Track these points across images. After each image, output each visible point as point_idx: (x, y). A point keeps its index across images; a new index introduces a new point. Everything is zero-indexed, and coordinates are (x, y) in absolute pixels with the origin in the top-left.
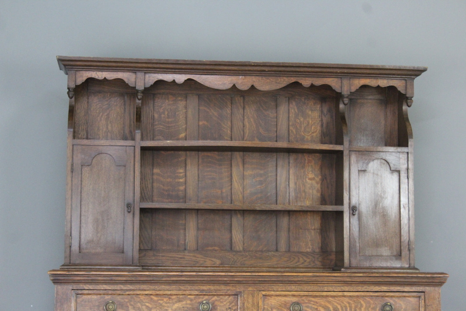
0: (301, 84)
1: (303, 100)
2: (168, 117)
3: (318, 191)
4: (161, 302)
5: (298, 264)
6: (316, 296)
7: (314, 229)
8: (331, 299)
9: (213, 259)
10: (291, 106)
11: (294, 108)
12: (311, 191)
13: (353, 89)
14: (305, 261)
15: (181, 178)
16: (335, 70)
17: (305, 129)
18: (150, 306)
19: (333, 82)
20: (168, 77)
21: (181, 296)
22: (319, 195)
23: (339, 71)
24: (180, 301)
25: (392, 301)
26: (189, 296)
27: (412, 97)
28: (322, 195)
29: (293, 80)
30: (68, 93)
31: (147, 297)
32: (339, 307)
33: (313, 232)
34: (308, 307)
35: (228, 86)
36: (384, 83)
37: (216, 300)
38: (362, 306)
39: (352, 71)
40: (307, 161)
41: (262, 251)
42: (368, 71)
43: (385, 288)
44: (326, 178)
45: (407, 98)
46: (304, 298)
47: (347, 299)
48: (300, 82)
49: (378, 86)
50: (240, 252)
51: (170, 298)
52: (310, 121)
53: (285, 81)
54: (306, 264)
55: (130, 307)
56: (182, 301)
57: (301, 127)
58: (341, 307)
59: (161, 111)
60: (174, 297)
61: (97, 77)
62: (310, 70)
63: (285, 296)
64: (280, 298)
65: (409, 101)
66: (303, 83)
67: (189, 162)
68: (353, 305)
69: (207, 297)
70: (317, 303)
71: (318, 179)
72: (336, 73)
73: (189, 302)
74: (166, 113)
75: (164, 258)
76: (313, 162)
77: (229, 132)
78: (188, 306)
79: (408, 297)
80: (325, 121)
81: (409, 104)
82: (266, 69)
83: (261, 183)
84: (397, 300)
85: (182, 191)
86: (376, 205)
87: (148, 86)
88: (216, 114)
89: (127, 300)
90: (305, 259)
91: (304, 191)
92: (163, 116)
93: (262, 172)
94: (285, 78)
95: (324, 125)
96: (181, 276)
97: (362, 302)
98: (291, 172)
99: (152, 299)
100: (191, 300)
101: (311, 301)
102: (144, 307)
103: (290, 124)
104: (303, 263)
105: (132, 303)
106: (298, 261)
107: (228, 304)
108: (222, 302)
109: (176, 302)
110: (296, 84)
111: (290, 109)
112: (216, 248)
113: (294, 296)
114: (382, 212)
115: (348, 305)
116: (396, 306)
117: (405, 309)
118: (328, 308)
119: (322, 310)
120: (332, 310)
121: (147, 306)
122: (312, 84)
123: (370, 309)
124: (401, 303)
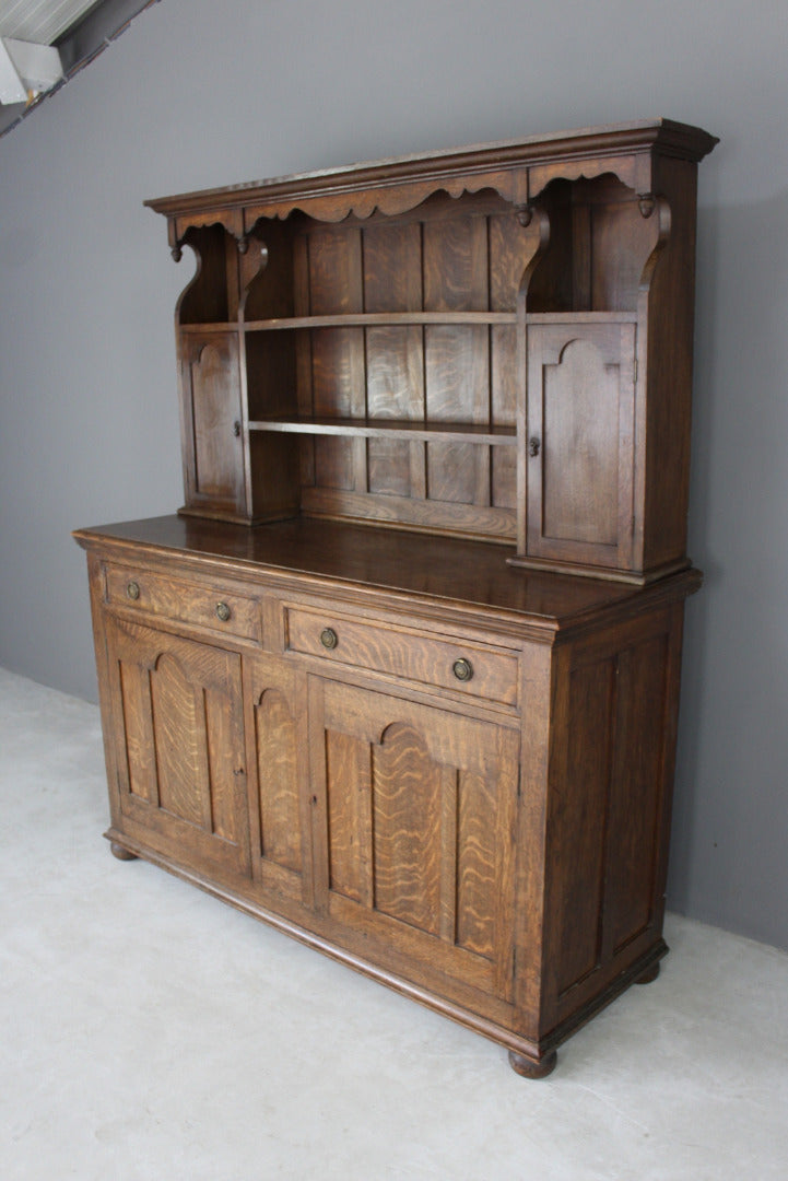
0: (448, 193)
2: (327, 273)
4: (179, 594)
6: (353, 623)
8: (377, 632)
9: (387, 509)
11: (498, 235)
15: (347, 372)
18: (170, 597)
24: (197, 597)
25: (469, 657)
26: (206, 591)
29: (434, 187)
31: (167, 584)
32: (389, 650)
34: (345, 639)
35: (343, 214)
36: (591, 168)
37: (235, 604)
38: (422, 656)
46: (339, 623)
47: (401, 638)
48: (445, 189)
49: (582, 178)
50: (421, 500)
51: (187, 590)
53: (418, 192)
55: (152, 594)
56: (199, 598)
57: (508, 271)
58: (392, 650)
60: (191, 589)
63: (314, 614)
64: (307, 617)
68: (410, 651)
69: (225, 596)
70: (356, 634)
73: (206, 599)
74: (324, 265)
78: (206, 606)
79: (496, 654)
84: (479, 655)
86: (576, 437)
93: (451, 361)
97: (424, 649)
99: (170, 587)
100: (209, 598)
101: (351, 630)
102: (164, 598)
104: (510, 530)
105: (153, 590)
107: (248, 612)
108: (242, 608)
109: (194, 597)
110: (440, 196)
112: (393, 491)
113: (325, 616)
115: (401, 649)
116: (477, 668)
117: (493, 679)
118: (374, 649)
119: (365, 650)
120: (379, 653)
121: (167, 598)
122: (465, 192)
123: (435, 663)
124: (487, 664)
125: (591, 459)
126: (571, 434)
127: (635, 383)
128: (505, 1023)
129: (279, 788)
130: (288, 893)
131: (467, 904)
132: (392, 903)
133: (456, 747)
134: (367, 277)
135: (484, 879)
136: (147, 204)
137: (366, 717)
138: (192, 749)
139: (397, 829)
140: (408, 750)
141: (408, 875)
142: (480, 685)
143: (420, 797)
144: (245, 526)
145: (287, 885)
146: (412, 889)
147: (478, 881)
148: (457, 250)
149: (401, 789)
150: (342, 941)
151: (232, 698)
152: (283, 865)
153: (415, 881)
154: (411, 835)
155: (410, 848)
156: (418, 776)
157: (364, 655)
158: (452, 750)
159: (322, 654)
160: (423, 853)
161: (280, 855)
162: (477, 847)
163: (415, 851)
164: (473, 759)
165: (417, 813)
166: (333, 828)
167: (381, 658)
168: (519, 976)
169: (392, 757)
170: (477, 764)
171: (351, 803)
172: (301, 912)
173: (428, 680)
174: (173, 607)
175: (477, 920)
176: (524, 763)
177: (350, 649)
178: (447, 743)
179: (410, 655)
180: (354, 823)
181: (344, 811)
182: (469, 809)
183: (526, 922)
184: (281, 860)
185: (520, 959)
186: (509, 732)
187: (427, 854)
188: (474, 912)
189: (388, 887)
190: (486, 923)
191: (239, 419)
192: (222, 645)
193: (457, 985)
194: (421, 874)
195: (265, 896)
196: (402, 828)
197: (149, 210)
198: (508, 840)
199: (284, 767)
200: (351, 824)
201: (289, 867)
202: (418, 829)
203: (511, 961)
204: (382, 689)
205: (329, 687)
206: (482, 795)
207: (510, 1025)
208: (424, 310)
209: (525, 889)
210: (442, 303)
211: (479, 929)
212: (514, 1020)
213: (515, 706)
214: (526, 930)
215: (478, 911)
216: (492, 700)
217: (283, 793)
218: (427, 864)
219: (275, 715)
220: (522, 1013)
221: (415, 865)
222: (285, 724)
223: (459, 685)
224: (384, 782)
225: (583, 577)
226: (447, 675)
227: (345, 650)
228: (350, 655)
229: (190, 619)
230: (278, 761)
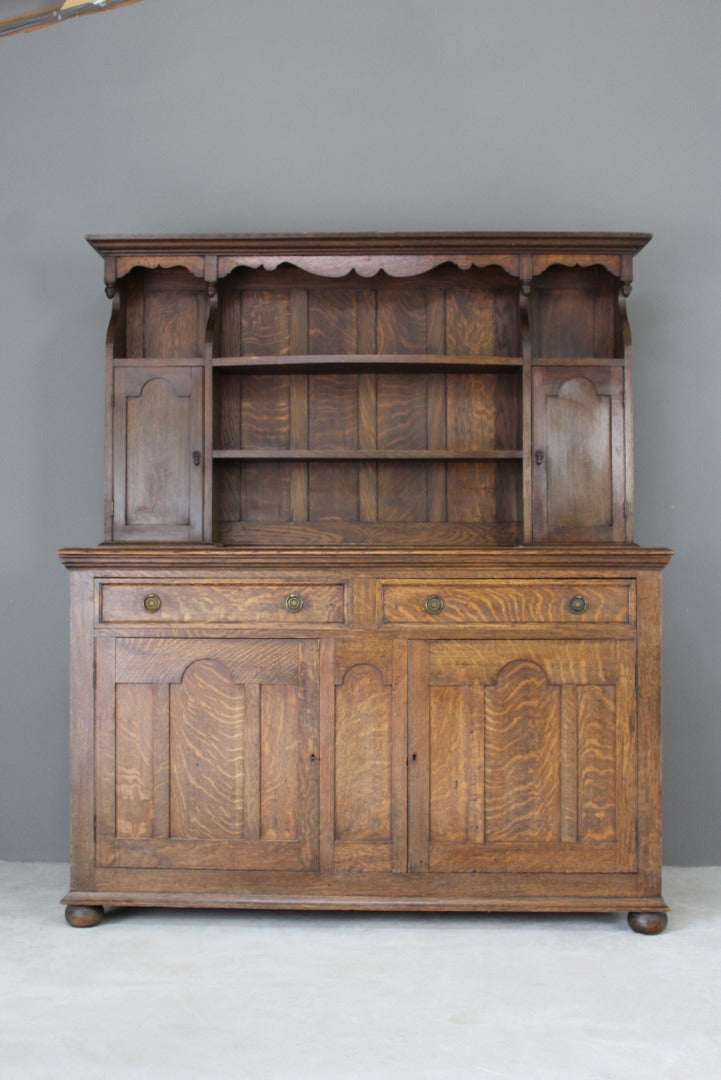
0: (457, 266)
1: (467, 293)
2: (263, 325)
3: (490, 431)
4: (227, 596)
5: (460, 540)
6: (466, 586)
7: (485, 489)
8: (488, 590)
9: (333, 535)
10: (448, 302)
11: (453, 305)
12: (480, 431)
13: (538, 271)
14: (471, 536)
15: (285, 414)
16: (508, 242)
17: (470, 336)
18: (211, 602)
19: (506, 261)
20: (252, 261)
21: (257, 587)
22: (492, 436)
23: (513, 243)
24: (255, 594)
25: (584, 593)
26: (269, 587)
27: (631, 281)
28: (496, 435)
29: (443, 259)
30: (106, 290)
31: (205, 588)
32: (501, 602)
33: (483, 493)
34: (452, 602)
35: (345, 272)
36: (585, 260)
37: (310, 593)
38: (537, 600)
39: (535, 243)
40: (473, 385)
41: (405, 522)
42: (559, 242)
43: (573, 573)
44: (502, 411)
45: (622, 283)
46: (446, 589)
47: (514, 591)
48: (455, 262)
49: (578, 266)
50: (372, 523)
51: (240, 590)
52: (478, 325)
53: (429, 262)
54: (472, 540)
55: (181, 604)
56: (258, 595)
57: (464, 334)
58: (505, 602)
59: (253, 315)
60: (246, 588)
61: (146, 265)
62: (468, 242)
63: (417, 586)
64: (408, 589)
65: (625, 287)
66: (459, 265)
67: (294, 391)
68: (524, 600)
69: (296, 588)
70: (466, 596)
71: (491, 412)
72: (510, 246)
73: (269, 595)
74: (260, 318)
75: (259, 533)
76: (483, 388)
77: (354, 344)
78: (269, 602)
79: (611, 586)
80: (500, 325)
81: (625, 292)
82: (401, 243)
83: (403, 420)
84: (592, 590)
85: (284, 434)
87: (222, 275)
88: (334, 317)
89: (176, 594)
90: (471, 533)
91: (470, 431)
92: (255, 322)
93: (405, 403)
94: (430, 257)
95: (500, 331)
96: (255, 556)
97: (538, 595)
98: (449, 402)
99: (213, 591)
100: (273, 593)
101: (458, 593)
102: (202, 604)
103: (448, 329)
104: (467, 540)
105: (184, 597)
106: (461, 537)
107: (329, 598)
108: (319, 596)
109: (251, 596)
111: (448, 307)
112: (337, 518)
113: (430, 585)
115: (515, 599)
116: (591, 602)
117: (606, 606)
118: (485, 604)
119: (475, 607)
120: (490, 607)
121: (206, 602)
123: (550, 605)
124: (600, 595)
127: (623, 406)
128: (629, 893)
129: (362, 761)
130: (372, 866)
131: (587, 800)
132: (504, 829)
133: (576, 666)
135: (603, 773)
137: (479, 663)
138: (232, 755)
139: (511, 756)
140: (523, 683)
141: (523, 796)
142: (594, 613)
143: (537, 721)
145: (370, 859)
146: (528, 808)
147: (596, 776)
148: (411, 314)
149: (515, 720)
150: (443, 890)
151: (304, 682)
152: (364, 841)
153: (530, 799)
154: (526, 757)
155: (526, 770)
156: (534, 702)
157: (473, 612)
158: (573, 671)
159: (425, 620)
160: (540, 771)
161: (360, 831)
162: (596, 747)
163: (531, 771)
164: (593, 673)
165: (532, 736)
166: (433, 781)
167: (493, 612)
168: (642, 844)
169: (506, 693)
170: (597, 676)
171: (456, 750)
172: (388, 881)
173: (542, 620)
174: (216, 610)
175: (594, 812)
176: (640, 662)
177: (458, 610)
178: (566, 665)
179: (524, 603)
180: (461, 767)
181: (449, 758)
182: (587, 717)
183: (647, 794)
184: (360, 836)
185: (642, 828)
186: (626, 643)
187: (543, 770)
188: (594, 806)
189: (499, 815)
190: (607, 810)
191: (200, 450)
192: (292, 635)
193: (579, 879)
194: (537, 790)
196: (516, 754)
198: (628, 731)
199: (372, 737)
200: (457, 770)
201: (374, 839)
202: (534, 750)
203: (634, 834)
204: (498, 635)
205: (434, 648)
206: (600, 701)
207: (634, 893)
209: (645, 766)
211: (598, 819)
212: (637, 887)
213: (629, 623)
214: (647, 801)
215: (599, 804)
216: (607, 623)
217: (368, 765)
218: (544, 779)
219: (361, 691)
220: (646, 877)
221: (530, 784)
222: (374, 696)
223: (573, 617)
224: (496, 718)
226: (562, 611)
227: (452, 611)
228: (457, 615)
229: (241, 619)
230: (362, 734)
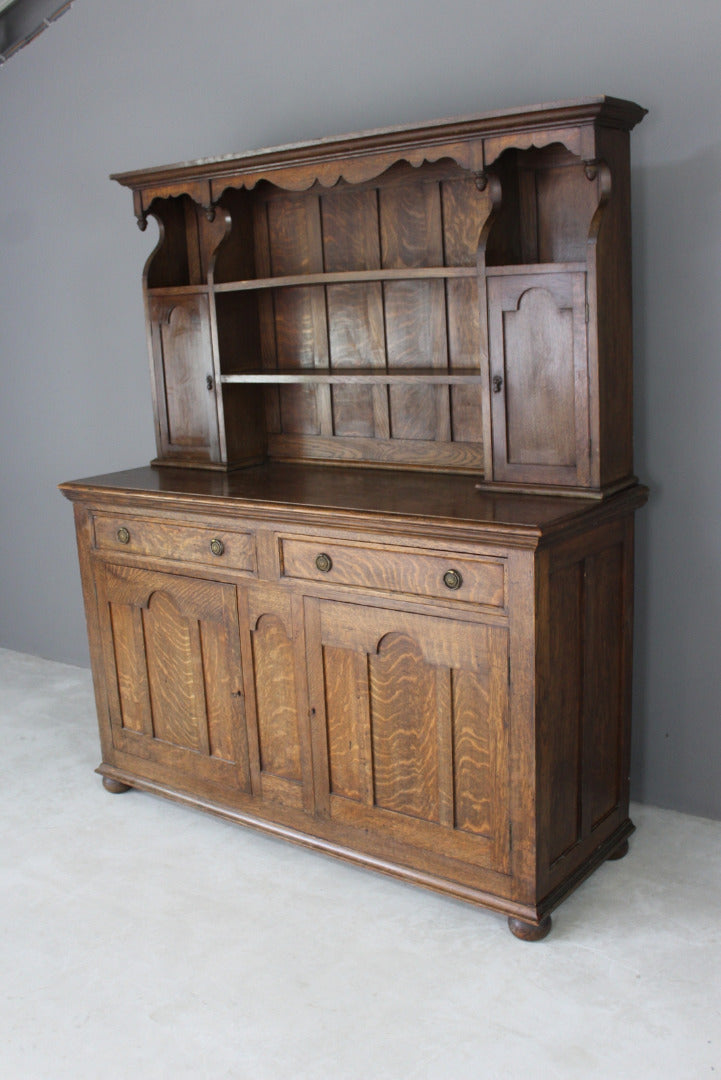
0: (409, 163)
2: (287, 236)
4: (171, 534)
5: (465, 462)
6: (348, 547)
8: (370, 553)
9: (352, 450)
13: (490, 159)
17: (467, 234)
18: (162, 539)
21: (190, 529)
24: (190, 535)
25: (459, 567)
26: (198, 531)
29: (397, 157)
31: (156, 526)
32: (382, 567)
34: (339, 562)
35: (309, 183)
36: (541, 139)
37: (228, 539)
38: (414, 571)
41: (414, 440)
46: (333, 548)
47: (392, 556)
48: (403, 159)
49: (533, 148)
50: (386, 441)
51: (179, 531)
53: (383, 162)
55: (142, 538)
56: (192, 536)
57: (461, 230)
58: (385, 568)
63: (307, 542)
66: (411, 161)
67: (314, 304)
68: (402, 568)
69: (218, 534)
70: (350, 557)
73: (199, 537)
78: (200, 544)
79: (484, 562)
83: (409, 331)
84: (467, 566)
85: (309, 347)
88: (343, 222)
89: (139, 529)
90: (475, 454)
93: (410, 312)
97: (415, 565)
99: (161, 529)
100: (202, 536)
101: (344, 554)
102: (156, 540)
105: (144, 533)
106: (465, 458)
107: (242, 547)
108: (235, 543)
109: (187, 537)
112: (357, 433)
113: (319, 543)
114: (546, 386)
115: (394, 566)
116: (466, 578)
117: (480, 584)
118: (368, 568)
119: (359, 570)
120: (373, 572)
121: (159, 540)
122: (425, 161)
123: (426, 576)
124: (475, 572)
125: (550, 392)
126: (531, 371)
127: (587, 323)
128: (504, 894)
129: (277, 705)
130: (289, 802)
131: (464, 790)
132: (392, 798)
133: (449, 648)
134: (326, 240)
135: (479, 765)
136: (113, 177)
137: (362, 630)
138: (187, 679)
139: (395, 729)
140: (403, 656)
141: (407, 771)
142: (469, 592)
143: (416, 698)
144: (221, 472)
145: (288, 795)
146: (411, 783)
147: (473, 767)
148: (412, 213)
149: (397, 693)
150: (344, 840)
151: (227, 626)
152: (282, 777)
153: (413, 774)
154: (408, 733)
155: (408, 745)
156: (413, 679)
157: (358, 575)
158: (445, 652)
159: (317, 578)
160: (420, 749)
161: (280, 767)
162: (472, 737)
163: (413, 747)
164: (465, 658)
165: (413, 712)
166: (331, 737)
167: (375, 578)
168: (515, 848)
169: (388, 664)
170: (470, 663)
171: (348, 711)
172: (302, 818)
173: (420, 592)
174: (164, 548)
175: (472, 803)
176: (512, 655)
177: (344, 571)
178: (440, 646)
179: (402, 571)
180: (353, 729)
181: (343, 719)
182: (462, 703)
183: (520, 799)
184: (280, 772)
185: (515, 832)
186: (498, 631)
187: (424, 749)
188: (471, 797)
189: (387, 784)
190: (483, 804)
191: (211, 374)
192: (217, 578)
193: (457, 865)
194: (419, 768)
195: (265, 807)
196: (399, 727)
197: (116, 183)
198: (501, 727)
199: (282, 685)
200: (350, 730)
201: (290, 778)
202: (415, 727)
203: (508, 836)
204: (377, 604)
205: (325, 607)
206: (475, 689)
207: (509, 895)
208: (382, 268)
209: (519, 768)
210: (399, 261)
211: (475, 811)
212: (512, 890)
213: (503, 607)
214: (520, 805)
215: (475, 796)
216: (481, 604)
217: (281, 709)
218: (424, 757)
219: (271, 638)
220: (519, 881)
221: (413, 760)
222: (281, 645)
223: (449, 593)
224: (381, 688)
225: (548, 496)
226: (438, 586)
227: (340, 572)
228: (344, 576)
229: (183, 557)
230: (275, 680)
